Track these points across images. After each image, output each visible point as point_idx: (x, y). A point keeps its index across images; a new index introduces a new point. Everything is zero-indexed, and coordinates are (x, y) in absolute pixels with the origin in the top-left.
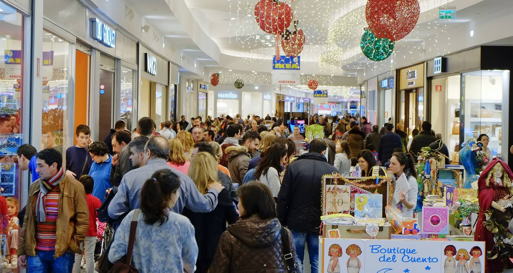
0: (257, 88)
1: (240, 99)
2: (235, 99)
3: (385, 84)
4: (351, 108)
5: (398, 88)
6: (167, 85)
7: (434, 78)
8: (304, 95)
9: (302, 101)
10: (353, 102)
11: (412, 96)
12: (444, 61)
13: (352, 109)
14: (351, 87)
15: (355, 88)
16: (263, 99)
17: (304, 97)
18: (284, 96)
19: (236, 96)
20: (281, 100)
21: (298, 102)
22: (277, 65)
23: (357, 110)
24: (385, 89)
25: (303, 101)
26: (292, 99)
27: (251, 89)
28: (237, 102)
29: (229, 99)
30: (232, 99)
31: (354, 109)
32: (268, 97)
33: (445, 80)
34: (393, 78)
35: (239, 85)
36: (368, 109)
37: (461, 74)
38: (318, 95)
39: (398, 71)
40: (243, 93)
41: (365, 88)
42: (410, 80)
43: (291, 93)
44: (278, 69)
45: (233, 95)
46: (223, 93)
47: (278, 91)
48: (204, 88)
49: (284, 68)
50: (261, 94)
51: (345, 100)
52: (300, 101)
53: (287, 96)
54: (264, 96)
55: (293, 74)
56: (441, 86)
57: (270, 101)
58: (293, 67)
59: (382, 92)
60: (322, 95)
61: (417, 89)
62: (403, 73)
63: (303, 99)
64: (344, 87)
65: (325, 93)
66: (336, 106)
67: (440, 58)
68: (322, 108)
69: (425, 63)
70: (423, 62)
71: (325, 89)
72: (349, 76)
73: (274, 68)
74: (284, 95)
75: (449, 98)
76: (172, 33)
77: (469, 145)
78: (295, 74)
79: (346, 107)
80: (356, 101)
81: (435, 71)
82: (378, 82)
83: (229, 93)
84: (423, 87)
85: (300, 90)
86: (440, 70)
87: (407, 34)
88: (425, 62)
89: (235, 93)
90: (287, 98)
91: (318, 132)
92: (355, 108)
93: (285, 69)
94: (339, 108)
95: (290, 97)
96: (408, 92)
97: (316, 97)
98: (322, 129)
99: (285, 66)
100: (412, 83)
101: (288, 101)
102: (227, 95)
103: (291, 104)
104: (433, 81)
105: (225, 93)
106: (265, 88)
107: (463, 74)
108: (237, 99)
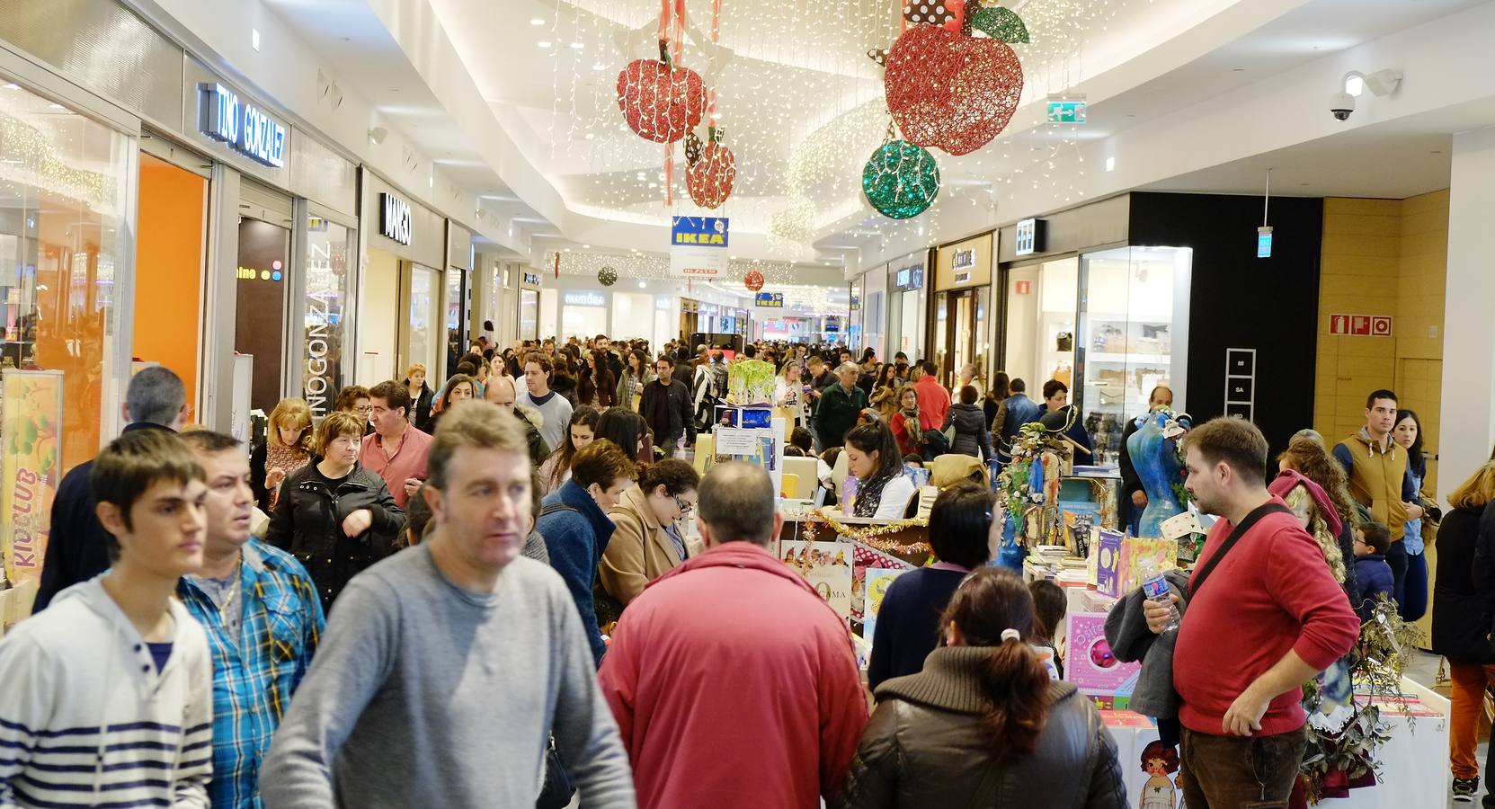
0: (642, 285)
1: (608, 306)
2: (601, 306)
3: (904, 278)
4: (827, 330)
5: (932, 287)
6: (442, 269)
7: (1014, 265)
8: (736, 301)
9: (732, 313)
10: (832, 318)
11: (963, 305)
12: (1041, 227)
13: (829, 333)
14: (830, 288)
15: (836, 290)
16: (656, 309)
17: (737, 306)
18: (696, 303)
19: (600, 300)
20: (691, 310)
21: (724, 314)
22: (679, 237)
23: (839, 333)
24: (903, 289)
25: (734, 315)
26: (713, 310)
27: (630, 287)
28: (603, 312)
29: (587, 305)
30: (592, 306)
31: (834, 333)
32: (664, 303)
33: (1038, 271)
34: (921, 267)
35: (607, 279)
36: (865, 331)
37: (1080, 256)
38: (764, 303)
39: (933, 253)
40: (615, 295)
41: (861, 292)
42: (962, 270)
43: (710, 298)
44: (683, 244)
45: (596, 298)
46: (575, 294)
47: (684, 293)
48: (533, 282)
49: (695, 242)
50: (650, 297)
51: (818, 315)
52: (729, 314)
53: (702, 303)
54: (658, 302)
55: (712, 255)
56: (1028, 284)
57: (670, 311)
58: (712, 242)
59: (896, 297)
60: (771, 303)
61: (974, 289)
62: (944, 256)
63: (735, 309)
64: (815, 287)
65: (779, 298)
66: (798, 326)
67: (1033, 221)
68: (772, 329)
69: (996, 234)
70: (991, 232)
71: (778, 291)
72: (827, 264)
73: (674, 242)
74: (698, 302)
75: (1044, 310)
76: (449, 154)
77: (1155, 423)
78: (716, 256)
79: (818, 328)
80: (838, 317)
81: (1019, 249)
82: (888, 276)
83: (587, 294)
84: (990, 285)
85: (730, 291)
86: (1030, 247)
87: (989, 140)
88: (995, 230)
89: (599, 295)
90: (703, 308)
91: (761, 380)
92: (836, 330)
93: (698, 244)
94: (804, 329)
95: (709, 305)
96: (954, 295)
97: (761, 306)
98: (771, 372)
99: (697, 238)
100: (964, 277)
101: (705, 312)
102: (582, 299)
103: (711, 318)
104: (1012, 272)
105: (578, 294)
106: (659, 285)
107: (1085, 256)
108: (604, 307)
